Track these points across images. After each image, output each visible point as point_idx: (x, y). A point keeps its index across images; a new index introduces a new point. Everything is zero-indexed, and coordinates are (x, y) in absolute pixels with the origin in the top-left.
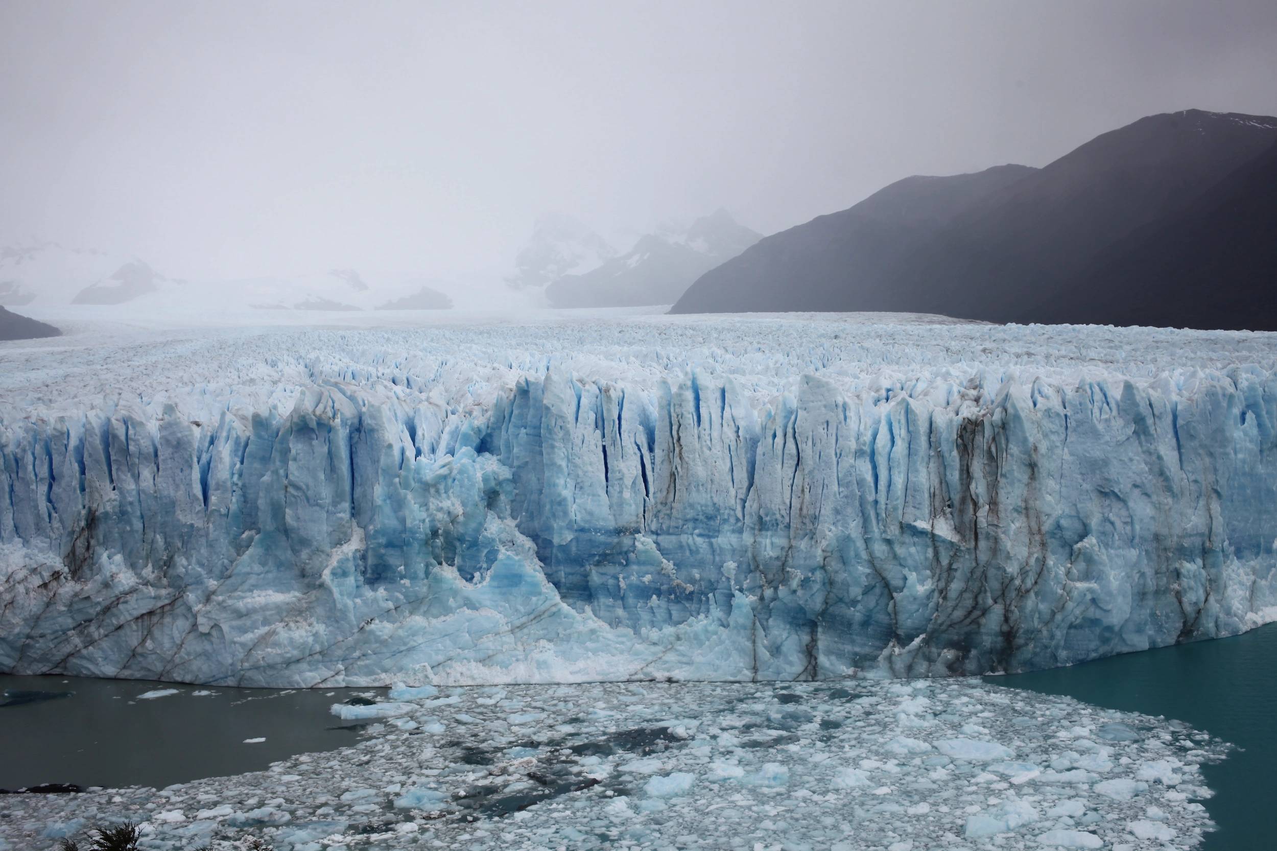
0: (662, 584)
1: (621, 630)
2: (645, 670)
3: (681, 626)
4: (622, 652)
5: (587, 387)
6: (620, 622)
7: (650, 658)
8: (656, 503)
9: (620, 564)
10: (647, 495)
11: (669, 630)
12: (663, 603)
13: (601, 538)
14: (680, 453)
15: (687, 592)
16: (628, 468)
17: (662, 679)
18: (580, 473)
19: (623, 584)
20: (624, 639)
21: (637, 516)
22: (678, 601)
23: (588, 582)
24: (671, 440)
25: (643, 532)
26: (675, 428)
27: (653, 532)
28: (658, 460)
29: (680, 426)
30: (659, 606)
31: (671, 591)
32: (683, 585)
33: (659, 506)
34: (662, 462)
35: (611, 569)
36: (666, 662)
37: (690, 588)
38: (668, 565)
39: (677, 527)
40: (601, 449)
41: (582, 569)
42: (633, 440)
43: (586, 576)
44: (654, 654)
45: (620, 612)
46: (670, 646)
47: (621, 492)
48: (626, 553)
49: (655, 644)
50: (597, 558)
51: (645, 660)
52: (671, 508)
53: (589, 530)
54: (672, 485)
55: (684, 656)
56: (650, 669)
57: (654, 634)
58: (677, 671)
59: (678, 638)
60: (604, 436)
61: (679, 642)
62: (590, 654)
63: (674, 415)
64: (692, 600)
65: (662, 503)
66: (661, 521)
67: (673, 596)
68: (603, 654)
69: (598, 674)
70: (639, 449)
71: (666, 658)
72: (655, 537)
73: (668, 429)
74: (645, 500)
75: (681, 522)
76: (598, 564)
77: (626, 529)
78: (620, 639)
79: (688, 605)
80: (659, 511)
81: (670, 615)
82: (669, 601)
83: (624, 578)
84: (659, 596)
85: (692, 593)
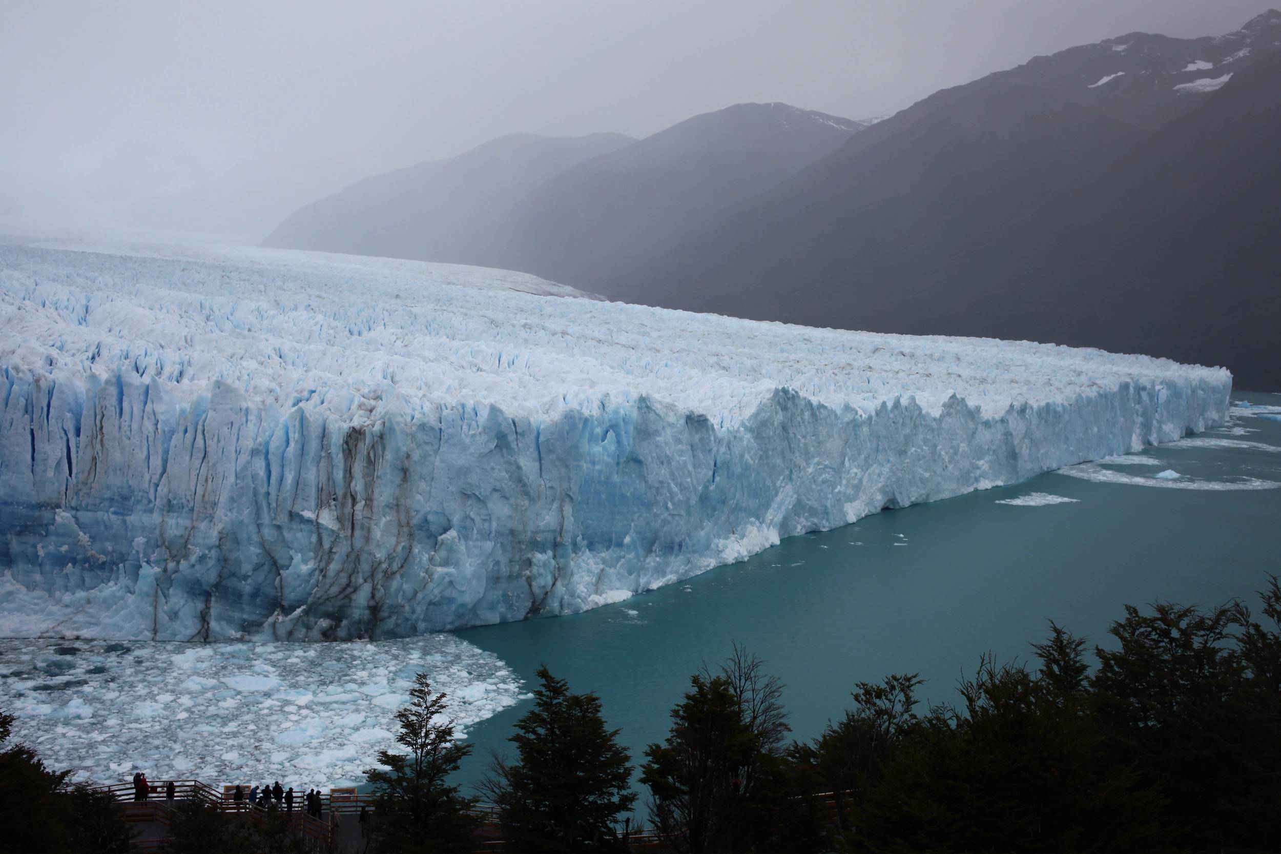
0: (78, 554)
1: (38, 593)
2: (56, 629)
3: (93, 591)
4: (36, 613)
5: (21, 375)
6: (36, 586)
7: (62, 619)
8: (77, 483)
9: (41, 535)
10: (70, 474)
11: (81, 594)
12: (77, 570)
13: (22, 511)
14: (102, 441)
15: (100, 562)
16: (54, 451)
17: (71, 637)
18: (7, 452)
19: (41, 553)
20: (39, 601)
21: (59, 493)
22: (91, 569)
23: (9, 549)
24: (94, 428)
25: (63, 507)
26: (99, 418)
27: (72, 508)
28: (82, 445)
29: (103, 416)
30: (73, 573)
31: (86, 560)
32: (98, 556)
33: (80, 486)
34: (86, 446)
35: (30, 539)
36: (75, 622)
37: (102, 558)
38: (84, 538)
39: (95, 505)
40: (29, 432)
41: (4, 538)
42: (60, 425)
43: (7, 544)
44: (66, 615)
45: (37, 577)
46: (81, 609)
47: (45, 471)
48: (46, 525)
49: (67, 606)
50: (18, 528)
51: (57, 620)
52: (91, 488)
53: (11, 504)
54: (94, 468)
55: (92, 617)
56: (60, 628)
57: (67, 598)
58: (85, 631)
59: (89, 602)
60: (32, 421)
61: (90, 605)
62: (6, 613)
63: (99, 407)
64: (104, 569)
65: (83, 483)
66: (80, 498)
67: (87, 565)
68: (18, 614)
69: (12, 631)
70: (66, 434)
71: (76, 619)
72: (74, 512)
73: (93, 418)
74: (67, 480)
75: (98, 501)
76: (19, 534)
77: (48, 505)
78: (36, 601)
79: (100, 573)
80: (80, 490)
81: (84, 581)
82: (83, 569)
83: (43, 547)
84: (74, 565)
85: (104, 563)
